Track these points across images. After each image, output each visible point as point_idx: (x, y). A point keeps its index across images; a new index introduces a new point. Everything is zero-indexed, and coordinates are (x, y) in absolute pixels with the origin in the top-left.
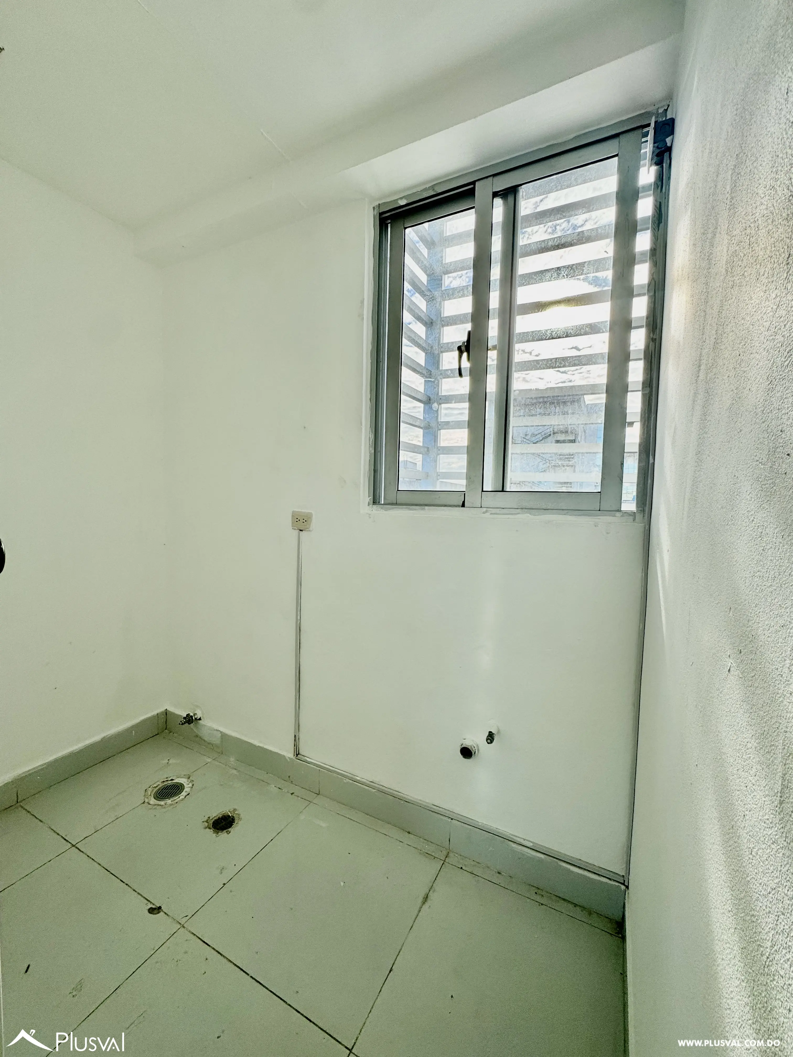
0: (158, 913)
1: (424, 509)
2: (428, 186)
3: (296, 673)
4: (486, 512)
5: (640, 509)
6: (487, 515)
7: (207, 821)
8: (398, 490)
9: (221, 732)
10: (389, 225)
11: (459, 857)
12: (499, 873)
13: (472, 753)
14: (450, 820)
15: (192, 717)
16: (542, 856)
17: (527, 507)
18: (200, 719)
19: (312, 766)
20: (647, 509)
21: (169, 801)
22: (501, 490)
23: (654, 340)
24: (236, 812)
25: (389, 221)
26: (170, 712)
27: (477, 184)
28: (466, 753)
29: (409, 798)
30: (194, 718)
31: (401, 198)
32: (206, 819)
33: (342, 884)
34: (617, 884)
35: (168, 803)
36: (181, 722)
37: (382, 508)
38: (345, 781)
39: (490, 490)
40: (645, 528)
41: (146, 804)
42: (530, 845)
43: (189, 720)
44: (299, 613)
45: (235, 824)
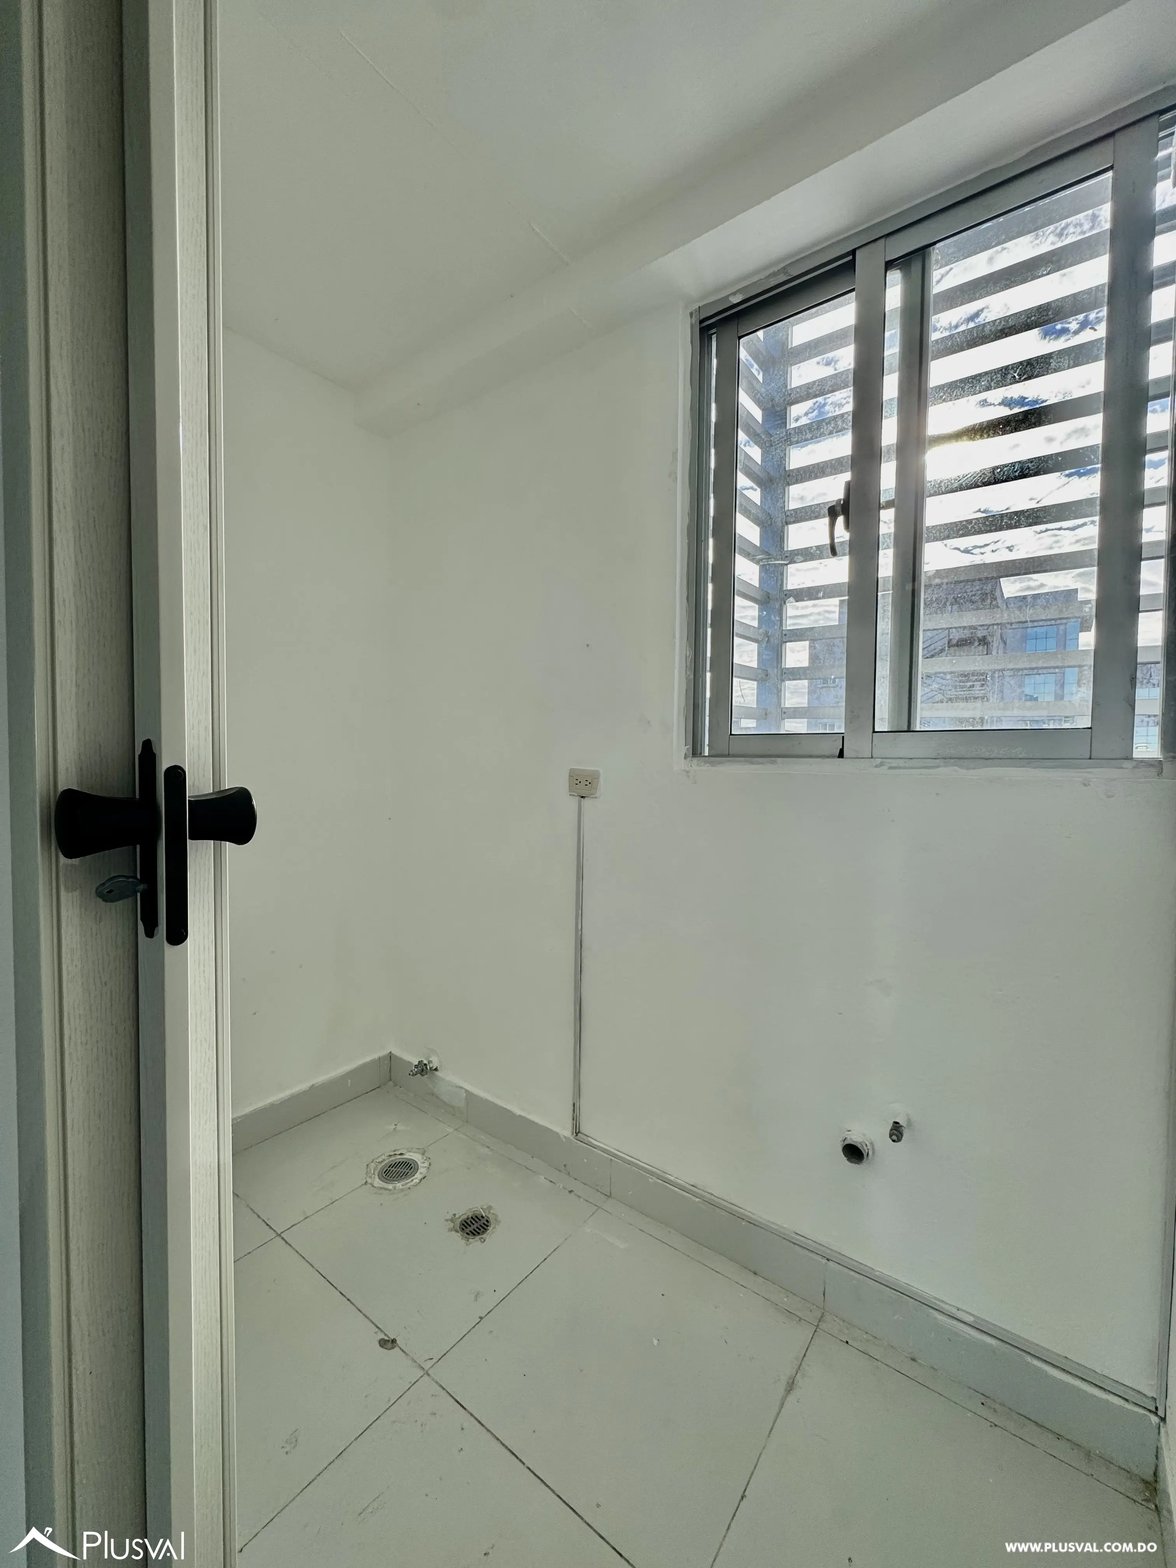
0: (393, 1348)
2: (776, 269)
3: (575, 1010)
4: (882, 764)
5: (1170, 755)
6: (884, 769)
7: (452, 1220)
8: (731, 734)
9: (466, 1091)
10: (714, 338)
11: (841, 1323)
12: (913, 1360)
13: (863, 1154)
14: (824, 1261)
15: (425, 1065)
16: (993, 1342)
17: (952, 756)
18: (436, 1069)
19: (599, 1152)
21: (399, 1185)
22: (906, 729)
24: (492, 1211)
25: (714, 330)
26: (396, 1056)
27: (858, 253)
28: (854, 1153)
29: (753, 1217)
30: (428, 1068)
31: (734, 294)
32: (449, 1217)
33: (655, 1342)
34: (1142, 1411)
35: (397, 1188)
36: (412, 1071)
37: (706, 762)
38: (650, 1180)
39: (886, 730)
41: (369, 1185)
42: (970, 1319)
43: (423, 1069)
44: (580, 921)
45: (490, 1229)
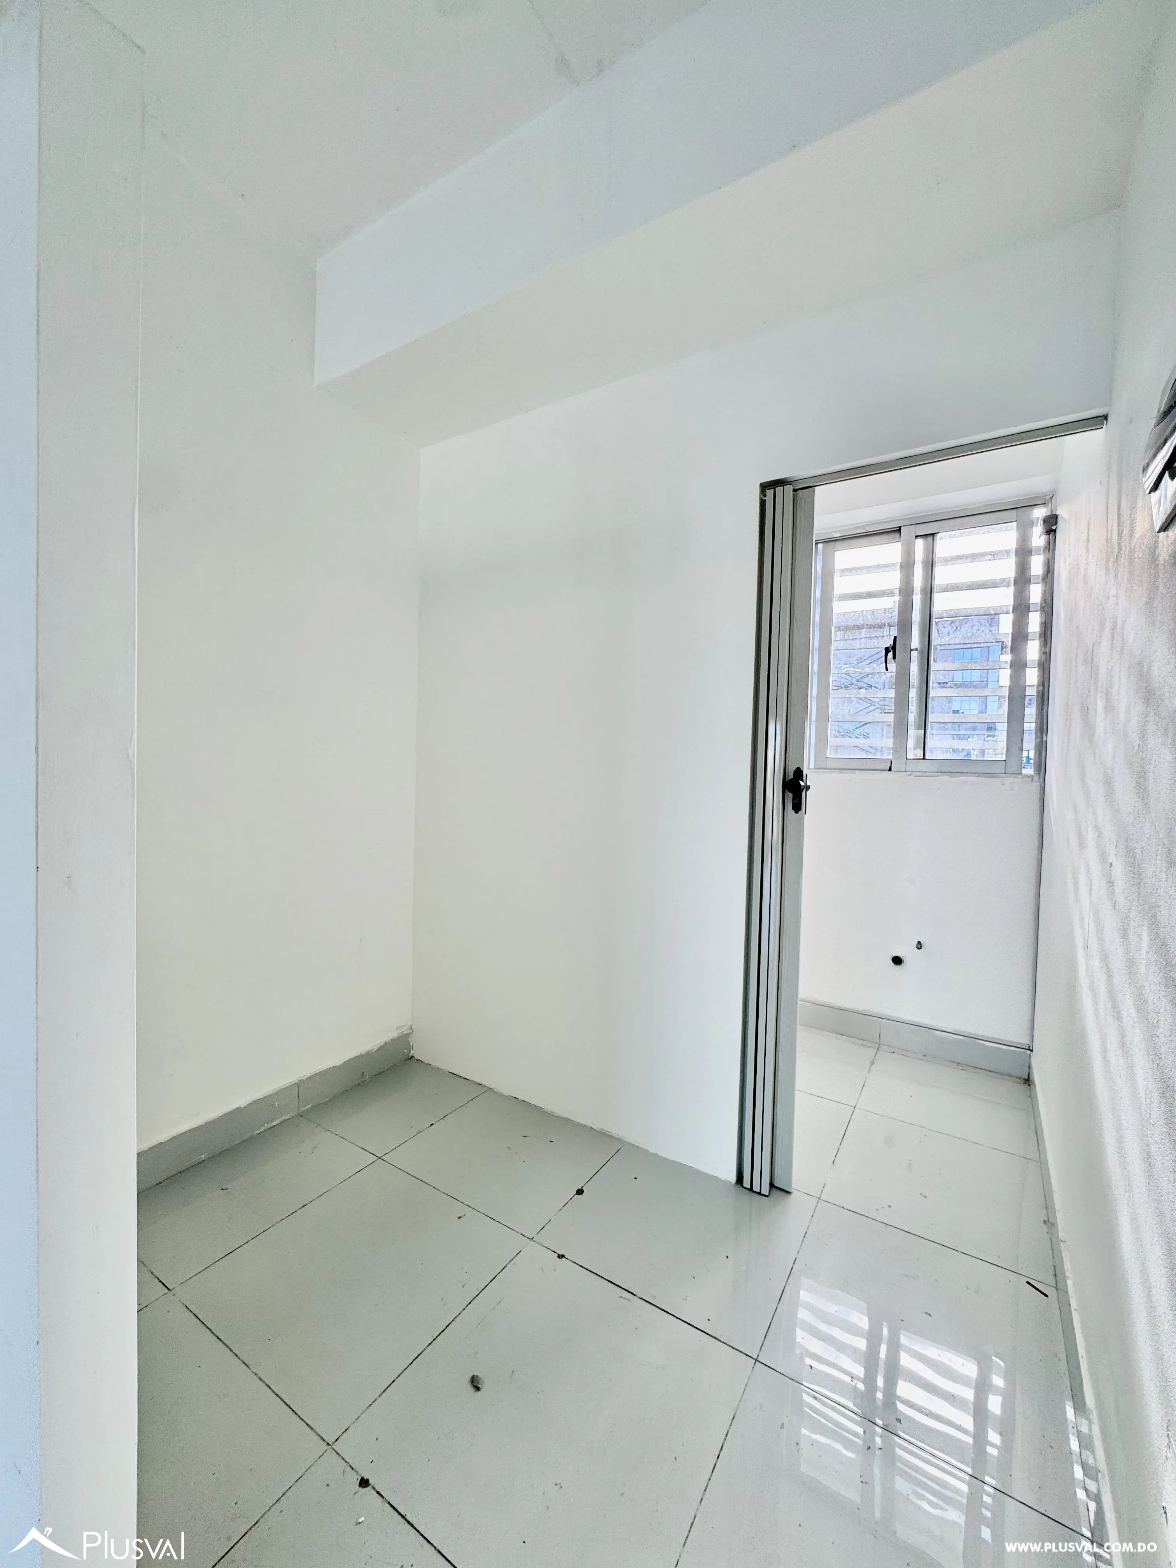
1: (854, 773)
2: (860, 526)
4: (911, 775)
5: (1037, 772)
6: (912, 777)
12: (925, 1055)
13: (902, 960)
14: (880, 1020)
16: (962, 1038)
17: (945, 771)
20: (1042, 773)
22: (922, 757)
23: (1045, 653)
27: (903, 528)
28: (897, 961)
34: (1023, 1050)
39: (913, 758)
40: (1041, 786)
